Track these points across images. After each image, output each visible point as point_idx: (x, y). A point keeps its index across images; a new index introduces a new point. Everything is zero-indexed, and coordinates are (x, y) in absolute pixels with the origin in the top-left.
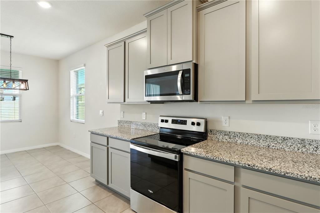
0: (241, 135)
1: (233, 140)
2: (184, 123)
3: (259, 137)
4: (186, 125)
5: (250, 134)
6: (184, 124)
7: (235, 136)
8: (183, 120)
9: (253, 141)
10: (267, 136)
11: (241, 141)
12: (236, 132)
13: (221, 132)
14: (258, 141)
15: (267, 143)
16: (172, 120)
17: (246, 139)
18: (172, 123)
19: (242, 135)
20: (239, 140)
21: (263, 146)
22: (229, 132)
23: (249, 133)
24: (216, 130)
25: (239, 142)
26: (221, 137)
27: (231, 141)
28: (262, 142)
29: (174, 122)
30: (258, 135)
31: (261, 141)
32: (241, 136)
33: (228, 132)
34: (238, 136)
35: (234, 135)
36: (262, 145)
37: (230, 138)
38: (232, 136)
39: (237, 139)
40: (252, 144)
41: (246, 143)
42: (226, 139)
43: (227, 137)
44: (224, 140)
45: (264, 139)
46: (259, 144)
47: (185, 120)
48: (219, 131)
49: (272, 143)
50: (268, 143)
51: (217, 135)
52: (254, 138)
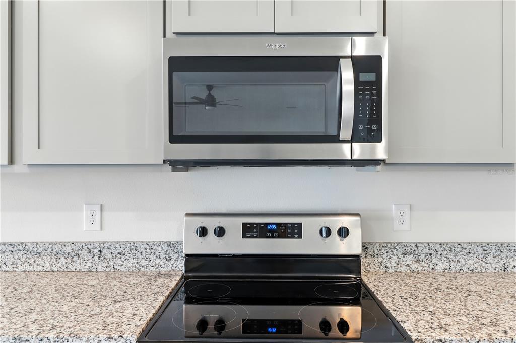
0: (445, 250)
1: (425, 265)
2: (294, 231)
3: (485, 248)
4: (300, 237)
5: (465, 246)
6: (293, 237)
7: (431, 255)
8: (286, 224)
9: (472, 262)
10: (502, 245)
11: (446, 265)
12: (433, 243)
13: (391, 247)
14: (484, 260)
15: (502, 261)
16: (244, 225)
17: (457, 258)
18: (244, 236)
19: (447, 249)
20: (440, 264)
21: (494, 271)
22: (416, 246)
23: (464, 243)
24: (380, 244)
25: (441, 266)
26: (394, 260)
27: (420, 268)
28: (492, 261)
29: (249, 231)
30: (484, 245)
31: (490, 258)
32: (446, 252)
33: (413, 245)
34: (439, 253)
35: (427, 251)
36: (491, 269)
37: (418, 261)
38: (423, 256)
39: (435, 260)
40: (471, 269)
41: (458, 267)
42: (408, 265)
43: (409, 259)
44: (403, 269)
45: (497, 254)
46: (486, 266)
47: (293, 224)
48: (389, 245)
49: (513, 259)
50: (505, 262)
51: (384, 256)
52: (474, 254)
